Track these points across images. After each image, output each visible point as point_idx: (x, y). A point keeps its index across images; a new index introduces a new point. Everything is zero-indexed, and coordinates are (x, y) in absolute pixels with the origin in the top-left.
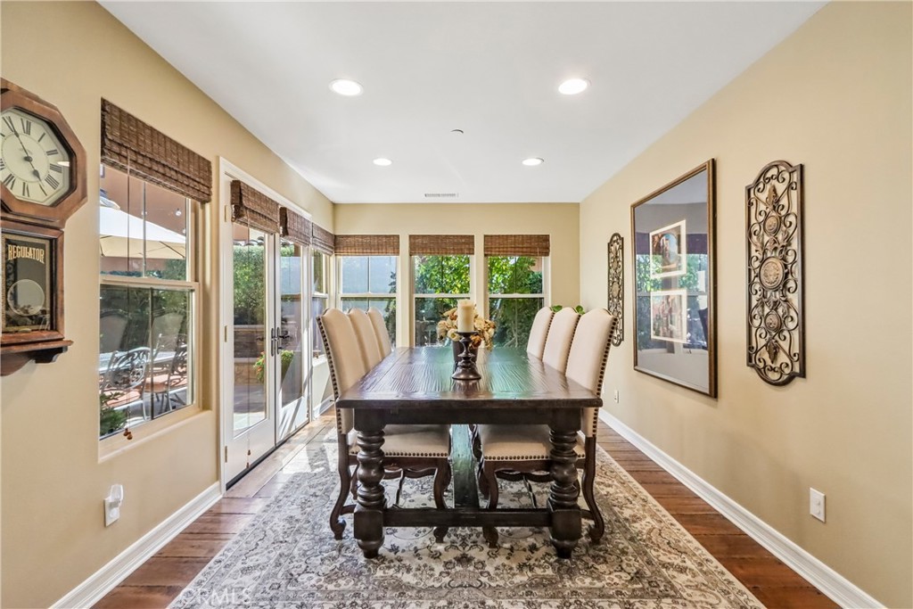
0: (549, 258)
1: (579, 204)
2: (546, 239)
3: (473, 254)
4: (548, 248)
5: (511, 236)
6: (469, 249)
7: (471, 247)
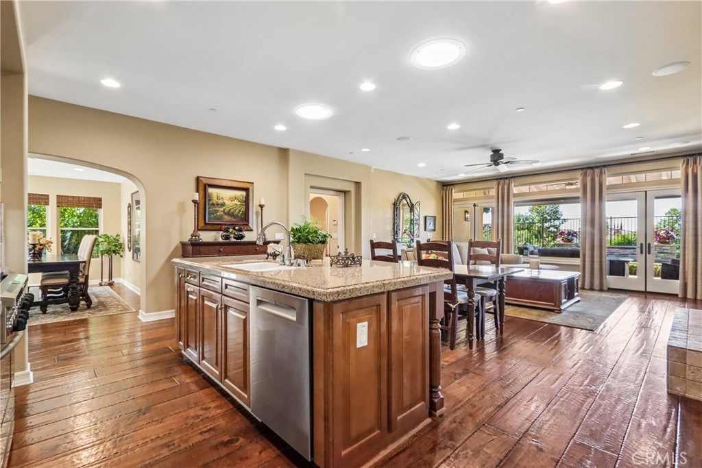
0: (102, 209)
1: (120, 184)
2: (100, 200)
3: (48, 205)
4: (101, 205)
5: (76, 197)
6: (46, 202)
7: (47, 201)
